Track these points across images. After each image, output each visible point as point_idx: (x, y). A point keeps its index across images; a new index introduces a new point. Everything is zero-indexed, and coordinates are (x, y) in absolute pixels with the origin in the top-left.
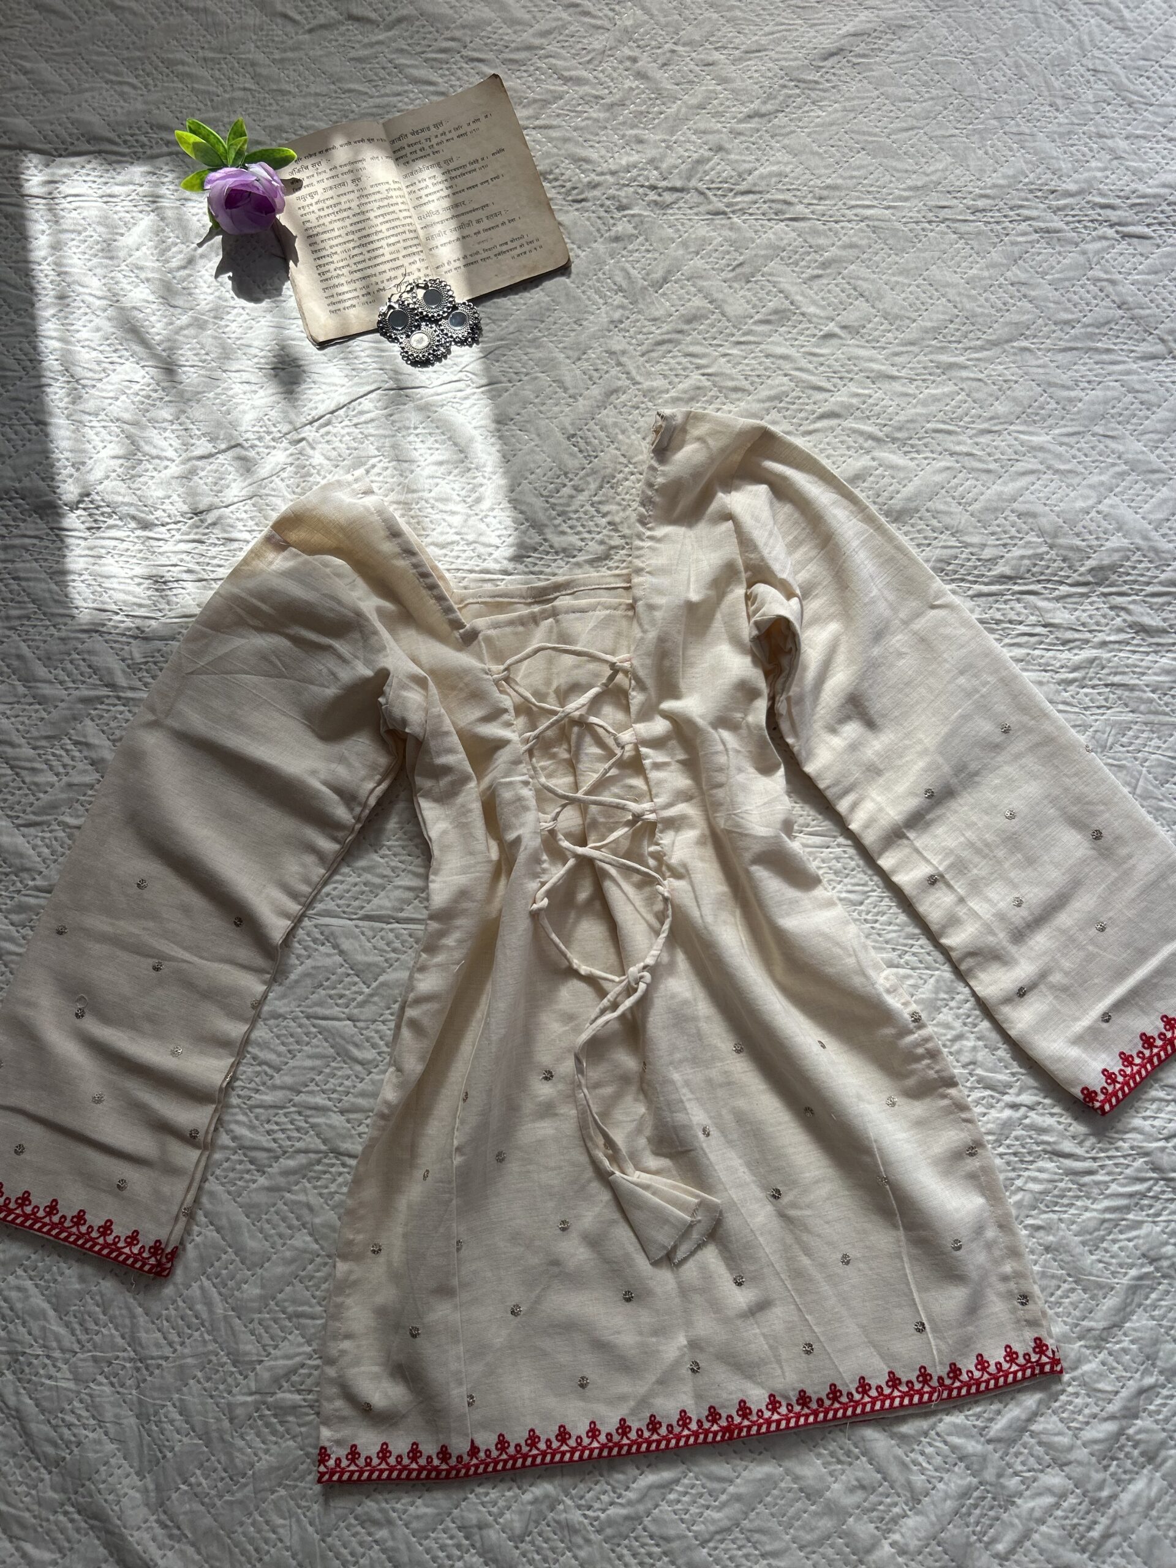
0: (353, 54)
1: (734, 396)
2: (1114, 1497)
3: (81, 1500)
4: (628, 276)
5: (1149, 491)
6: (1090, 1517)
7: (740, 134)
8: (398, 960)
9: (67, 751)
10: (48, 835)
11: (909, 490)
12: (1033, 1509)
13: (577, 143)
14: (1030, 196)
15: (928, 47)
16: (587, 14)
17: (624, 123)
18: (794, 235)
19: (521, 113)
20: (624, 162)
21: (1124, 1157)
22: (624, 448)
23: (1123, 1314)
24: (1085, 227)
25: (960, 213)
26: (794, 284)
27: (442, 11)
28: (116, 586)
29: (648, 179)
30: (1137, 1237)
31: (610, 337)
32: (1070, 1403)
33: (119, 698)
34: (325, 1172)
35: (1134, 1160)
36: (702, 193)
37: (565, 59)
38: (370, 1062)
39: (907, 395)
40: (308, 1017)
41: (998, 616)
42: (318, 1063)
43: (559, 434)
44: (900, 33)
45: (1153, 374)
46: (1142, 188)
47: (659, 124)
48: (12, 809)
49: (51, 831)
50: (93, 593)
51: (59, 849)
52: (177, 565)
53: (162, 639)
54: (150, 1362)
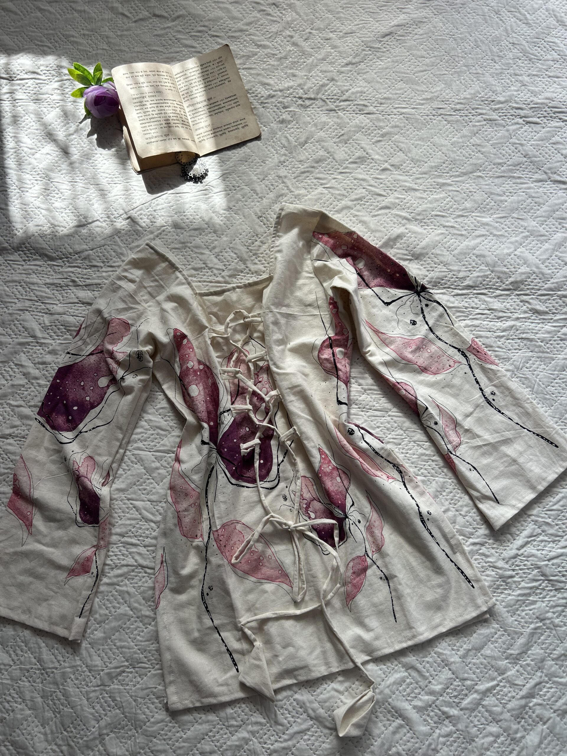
0: (156, 33)
1: (339, 197)
2: (523, 737)
3: (13, 739)
4: (288, 140)
5: (539, 245)
6: (511, 747)
7: (342, 72)
9: (11, 368)
11: (424, 243)
12: (483, 744)
13: (264, 76)
14: (482, 103)
15: (434, 32)
16: (269, 14)
17: (287, 67)
18: (368, 121)
19: (237, 62)
20: (286, 86)
21: (528, 569)
23: (527, 647)
24: (508, 118)
25: (449, 111)
26: (368, 144)
27: (199, 13)
28: (37, 288)
29: (298, 94)
30: (534, 609)
31: (279, 169)
32: (502, 691)
33: (37, 343)
34: (136, 576)
35: (533, 570)
36: (324, 101)
37: (258, 36)
38: (158, 522)
39: (422, 198)
40: (129, 499)
41: (466, 305)
42: (133, 522)
43: (254, 216)
44: (419, 25)
45: (541, 189)
46: (536, 100)
47: (303, 68)
49: (3, 408)
50: (26, 292)
51: (7, 417)
52: (67, 278)
53: (59, 314)
54: (48, 670)
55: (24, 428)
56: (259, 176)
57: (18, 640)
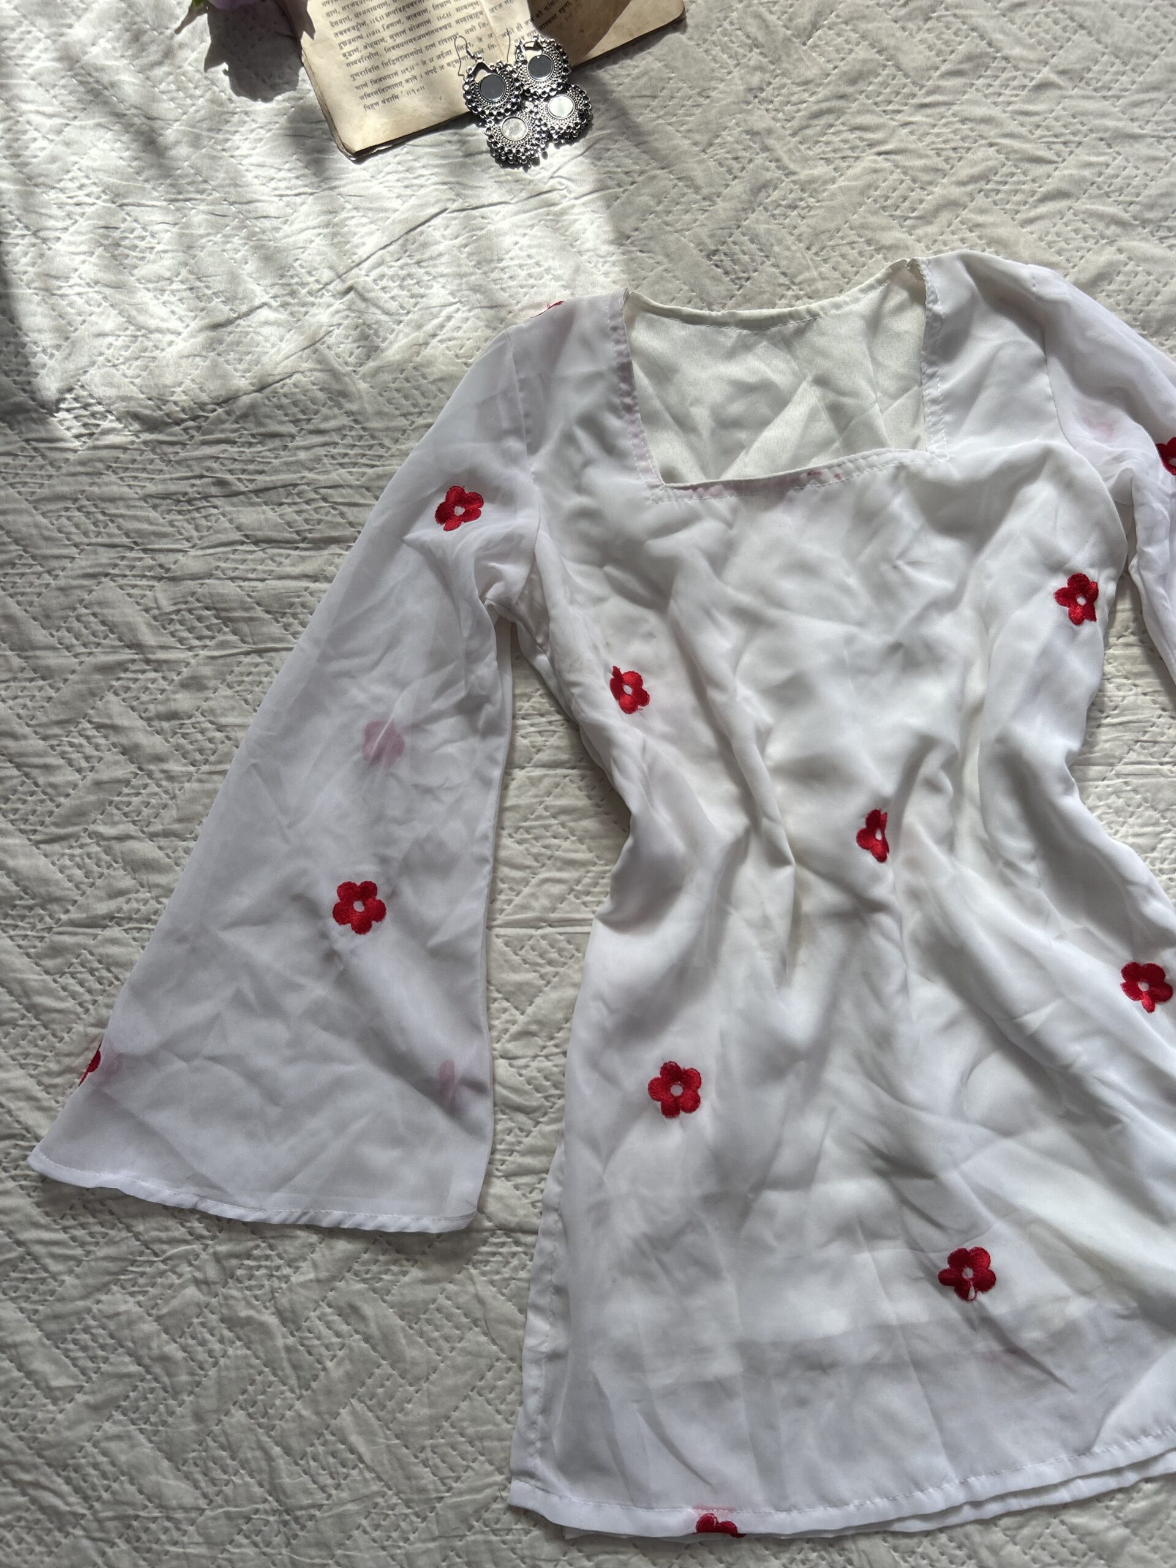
1: (926, 177)
4: (765, 26)
8: (556, 974)
9: (88, 738)
10: (77, 851)
22: (784, 263)
26: (990, 17)
28: (123, 511)
31: (749, 112)
33: (148, 661)
34: (494, 1254)
38: (535, 1110)
39: (1155, 159)
43: (695, 252)
48: (26, 821)
49: (81, 846)
50: (95, 524)
51: (95, 868)
52: (201, 477)
53: (194, 577)
54: (299, 1513)
55: (144, 894)
56: (697, 137)
57: (212, 1444)
